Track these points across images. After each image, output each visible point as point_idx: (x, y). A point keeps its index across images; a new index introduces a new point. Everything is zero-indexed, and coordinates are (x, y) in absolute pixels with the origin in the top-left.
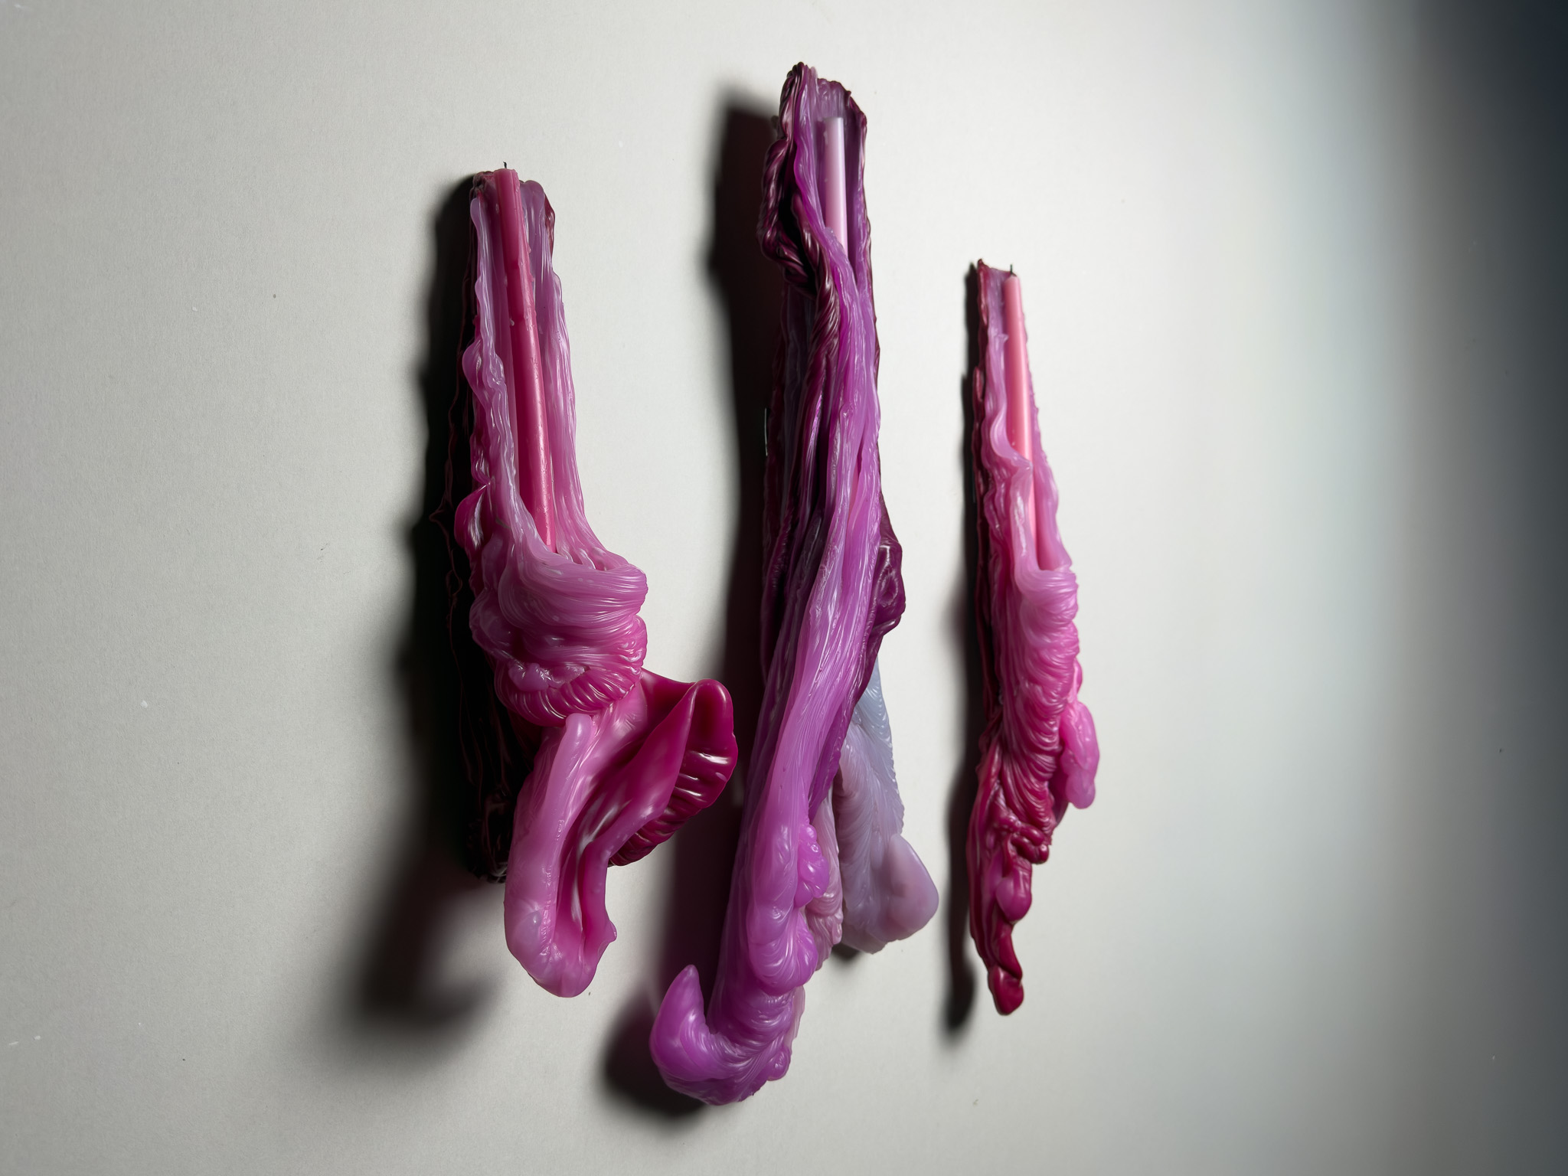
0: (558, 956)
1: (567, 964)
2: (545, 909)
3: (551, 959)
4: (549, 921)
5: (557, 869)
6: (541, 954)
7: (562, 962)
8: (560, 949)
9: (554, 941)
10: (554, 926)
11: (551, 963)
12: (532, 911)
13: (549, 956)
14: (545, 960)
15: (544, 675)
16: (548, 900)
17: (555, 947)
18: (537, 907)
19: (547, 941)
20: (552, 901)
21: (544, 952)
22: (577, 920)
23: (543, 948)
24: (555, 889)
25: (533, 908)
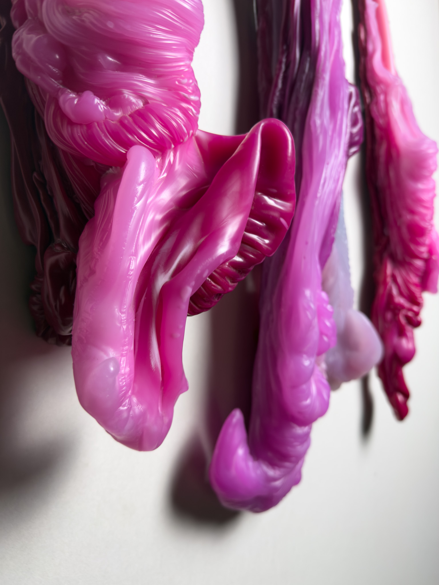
0: (138, 409)
1: (148, 416)
2: (122, 355)
3: (131, 413)
4: (128, 369)
5: (132, 311)
6: (121, 408)
7: (143, 415)
8: (140, 402)
9: (133, 393)
10: (133, 375)
11: (132, 417)
12: (106, 357)
13: (129, 410)
14: (125, 415)
15: (100, 104)
16: (125, 346)
17: (135, 400)
18: (112, 353)
19: (127, 392)
20: (129, 348)
21: (124, 406)
22: (156, 368)
23: (123, 401)
24: (131, 333)
25: (106, 353)
